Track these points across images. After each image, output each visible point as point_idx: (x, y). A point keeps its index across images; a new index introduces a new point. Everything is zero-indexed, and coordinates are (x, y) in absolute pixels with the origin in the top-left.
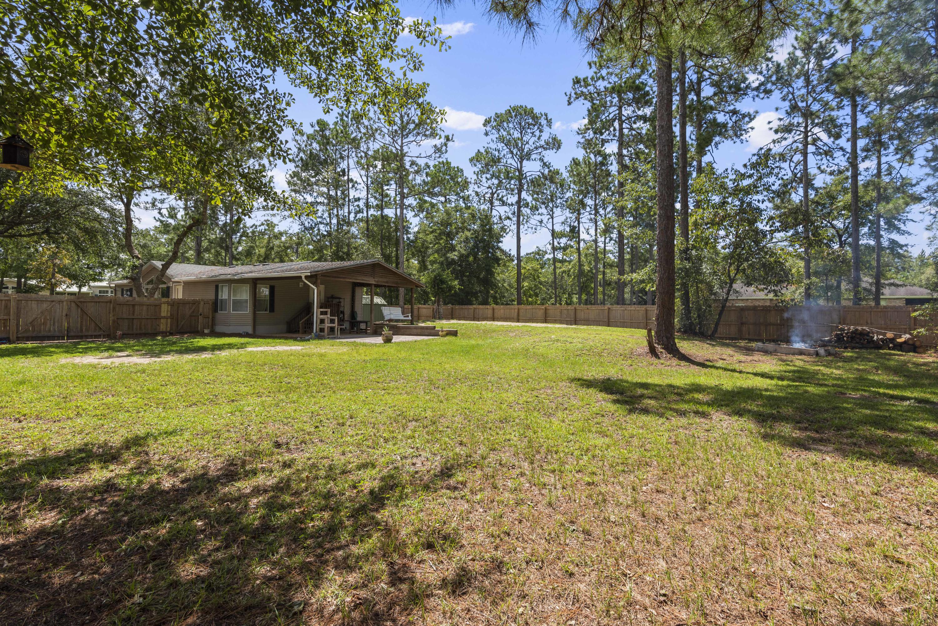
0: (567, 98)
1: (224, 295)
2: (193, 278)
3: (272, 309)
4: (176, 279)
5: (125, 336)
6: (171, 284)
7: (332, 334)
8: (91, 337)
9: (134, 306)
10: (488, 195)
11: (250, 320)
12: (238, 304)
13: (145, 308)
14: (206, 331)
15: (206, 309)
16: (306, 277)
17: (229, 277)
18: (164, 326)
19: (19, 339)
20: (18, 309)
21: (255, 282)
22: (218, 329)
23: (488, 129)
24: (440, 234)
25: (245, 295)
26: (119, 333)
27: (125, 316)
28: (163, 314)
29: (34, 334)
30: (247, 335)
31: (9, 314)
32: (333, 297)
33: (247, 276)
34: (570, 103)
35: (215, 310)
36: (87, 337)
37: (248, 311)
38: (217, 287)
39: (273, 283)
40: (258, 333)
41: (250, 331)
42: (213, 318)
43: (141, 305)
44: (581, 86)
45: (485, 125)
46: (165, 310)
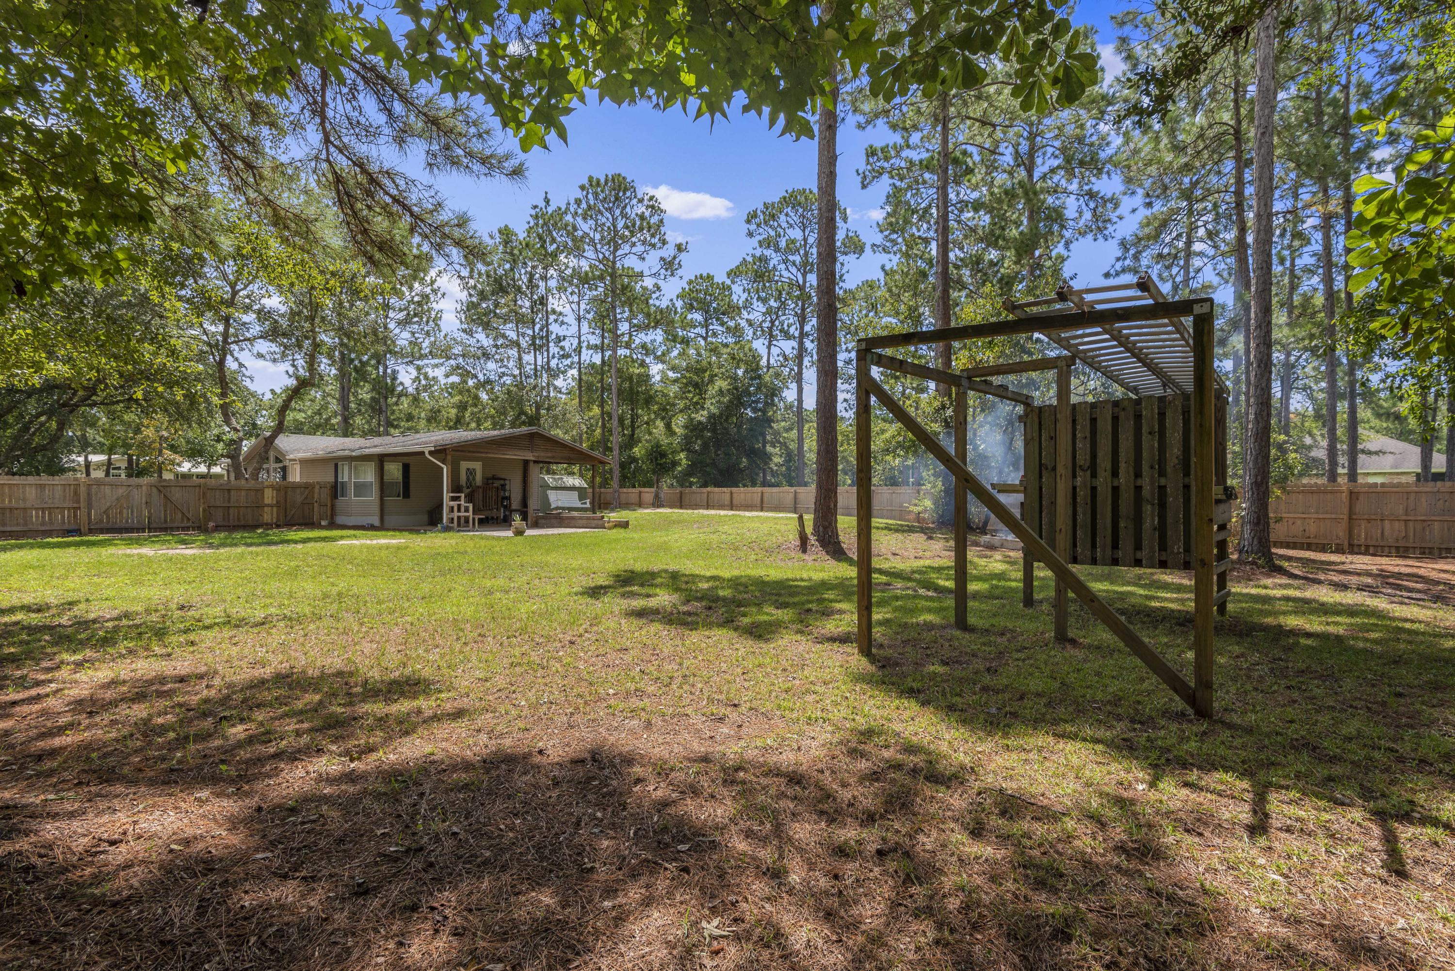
0: (859, 179)
1: (345, 476)
2: (308, 455)
3: (406, 494)
4: (291, 456)
5: (217, 528)
6: (287, 463)
7: (463, 524)
8: (178, 529)
9: (229, 490)
10: (767, 325)
11: (376, 509)
12: (361, 488)
13: (243, 493)
14: (323, 523)
15: (325, 495)
16: (431, 453)
17: (347, 453)
18: (268, 516)
19: (91, 531)
20: (89, 495)
21: (381, 459)
22: (340, 520)
23: (753, 227)
24: (686, 385)
25: (369, 475)
26: (211, 524)
27: (218, 504)
28: (267, 501)
29: (110, 526)
30: (372, 528)
31: (78, 502)
32: (494, 478)
33: (367, 451)
34: (864, 187)
35: (335, 496)
36: (172, 529)
37: (373, 497)
38: (336, 466)
39: (406, 460)
40: (386, 525)
41: (377, 523)
42: (333, 507)
43: (239, 489)
44: (879, 160)
45: (748, 222)
46: (269, 496)
